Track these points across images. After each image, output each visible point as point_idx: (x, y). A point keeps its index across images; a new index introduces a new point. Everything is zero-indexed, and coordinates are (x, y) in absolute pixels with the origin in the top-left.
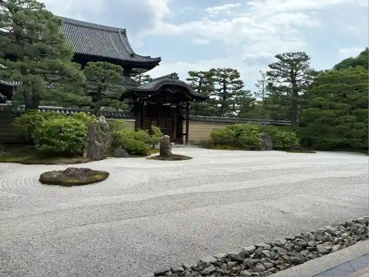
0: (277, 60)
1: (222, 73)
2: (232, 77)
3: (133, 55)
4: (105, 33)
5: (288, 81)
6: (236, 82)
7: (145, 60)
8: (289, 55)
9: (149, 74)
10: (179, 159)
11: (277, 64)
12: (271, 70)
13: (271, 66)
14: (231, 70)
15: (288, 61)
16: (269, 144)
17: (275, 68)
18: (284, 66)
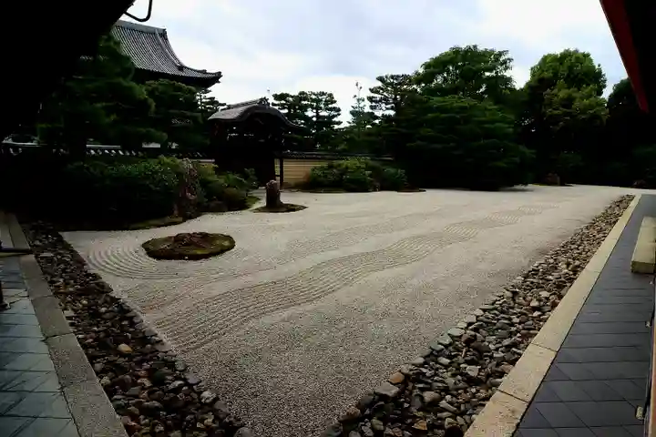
0: (380, 84)
1: (314, 97)
2: (327, 103)
3: (181, 68)
4: (136, 34)
5: (392, 108)
6: (331, 109)
7: (199, 75)
8: (392, 77)
9: (213, 96)
10: (294, 210)
11: (380, 87)
12: (372, 95)
13: (372, 90)
14: (323, 94)
15: (391, 84)
16: (378, 184)
17: (378, 92)
18: (387, 91)
